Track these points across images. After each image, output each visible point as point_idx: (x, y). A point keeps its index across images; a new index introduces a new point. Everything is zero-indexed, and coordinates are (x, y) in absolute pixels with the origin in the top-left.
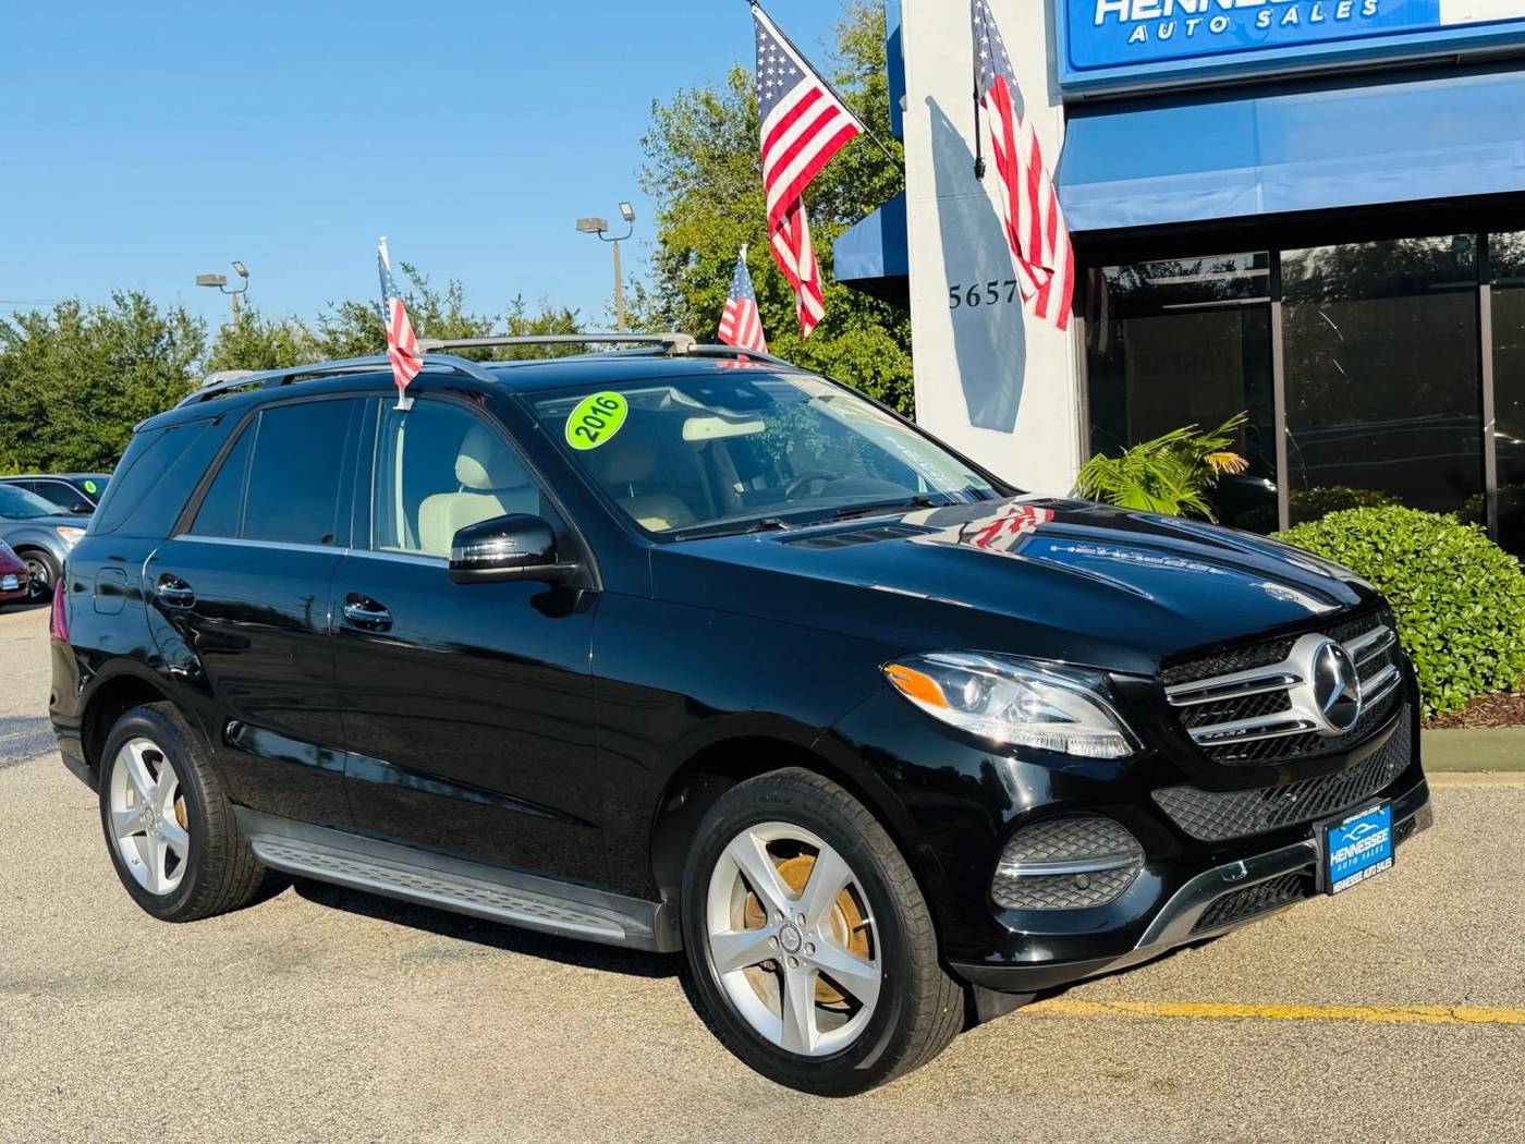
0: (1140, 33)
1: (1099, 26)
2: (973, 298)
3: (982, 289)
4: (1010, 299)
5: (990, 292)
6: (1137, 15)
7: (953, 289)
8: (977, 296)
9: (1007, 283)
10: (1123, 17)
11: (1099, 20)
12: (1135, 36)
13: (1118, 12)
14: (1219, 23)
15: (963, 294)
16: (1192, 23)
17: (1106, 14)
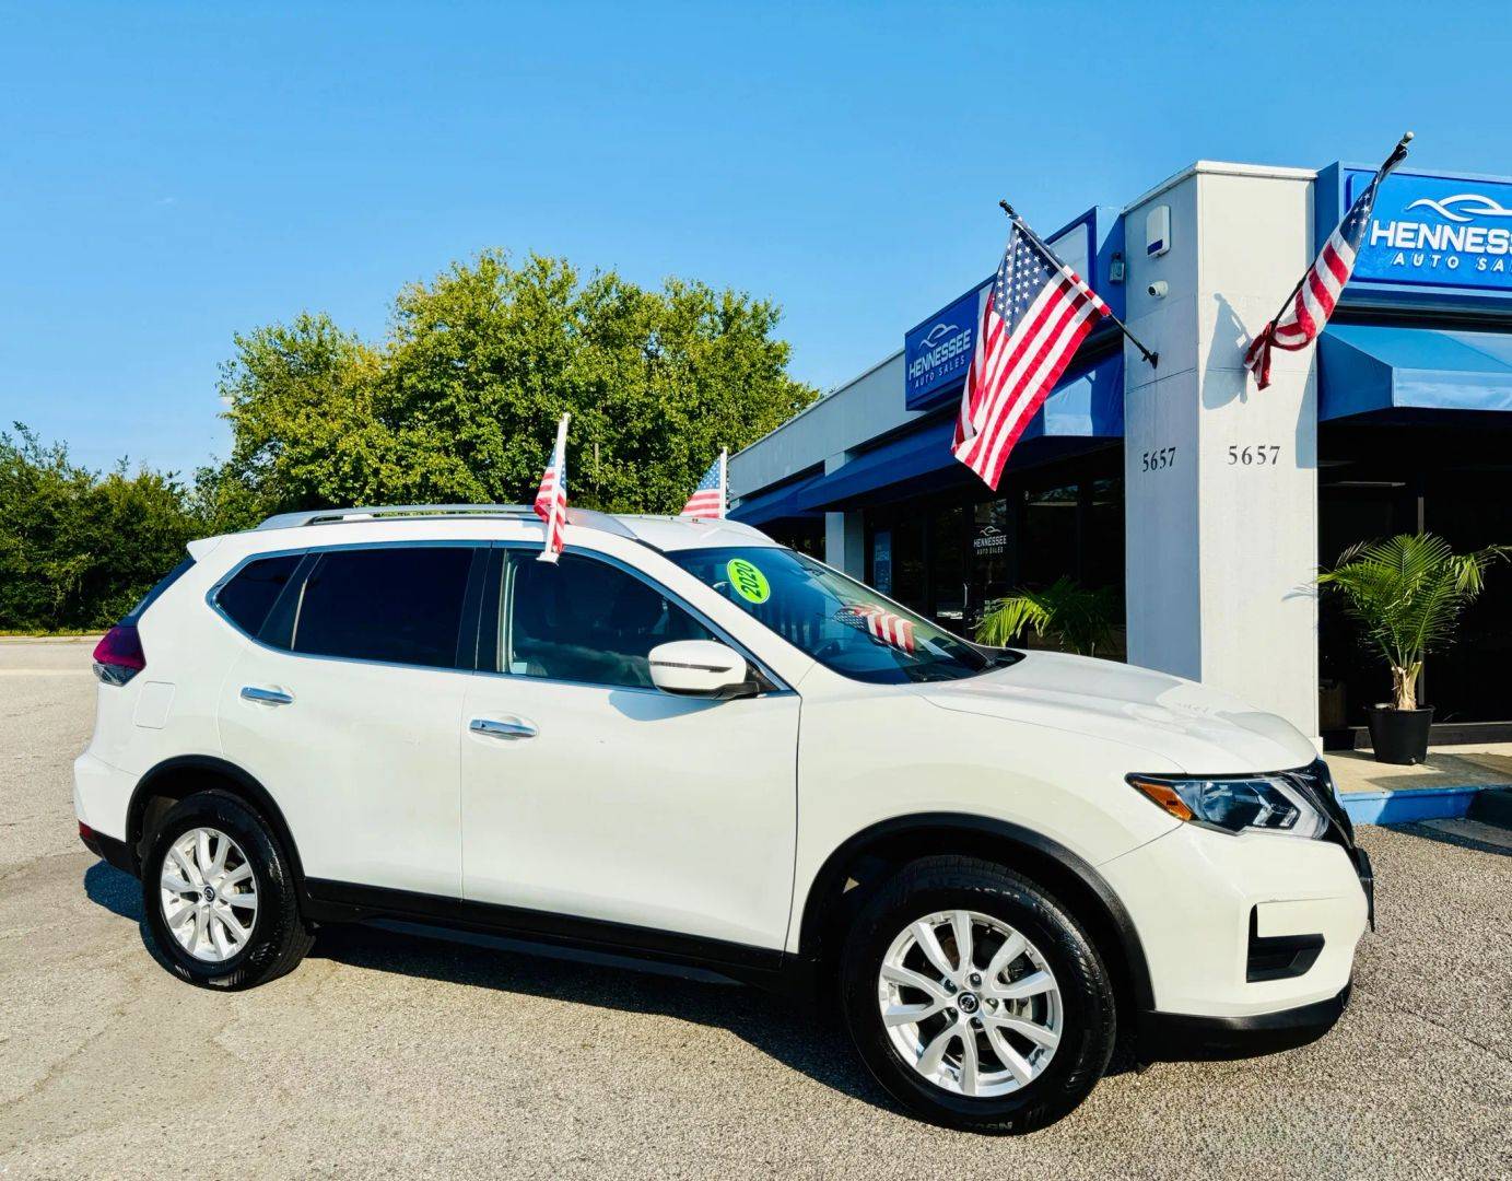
0: (1400, 259)
1: (1373, 247)
2: (1247, 458)
3: (1253, 451)
4: (1274, 462)
5: (1260, 454)
6: (1399, 244)
7: (1232, 448)
8: (1250, 456)
9: (1272, 448)
10: (1390, 244)
11: (1374, 242)
12: (1398, 260)
13: (1385, 238)
14: (1453, 261)
15: (1239, 453)
16: (1436, 257)
17: (1379, 238)
